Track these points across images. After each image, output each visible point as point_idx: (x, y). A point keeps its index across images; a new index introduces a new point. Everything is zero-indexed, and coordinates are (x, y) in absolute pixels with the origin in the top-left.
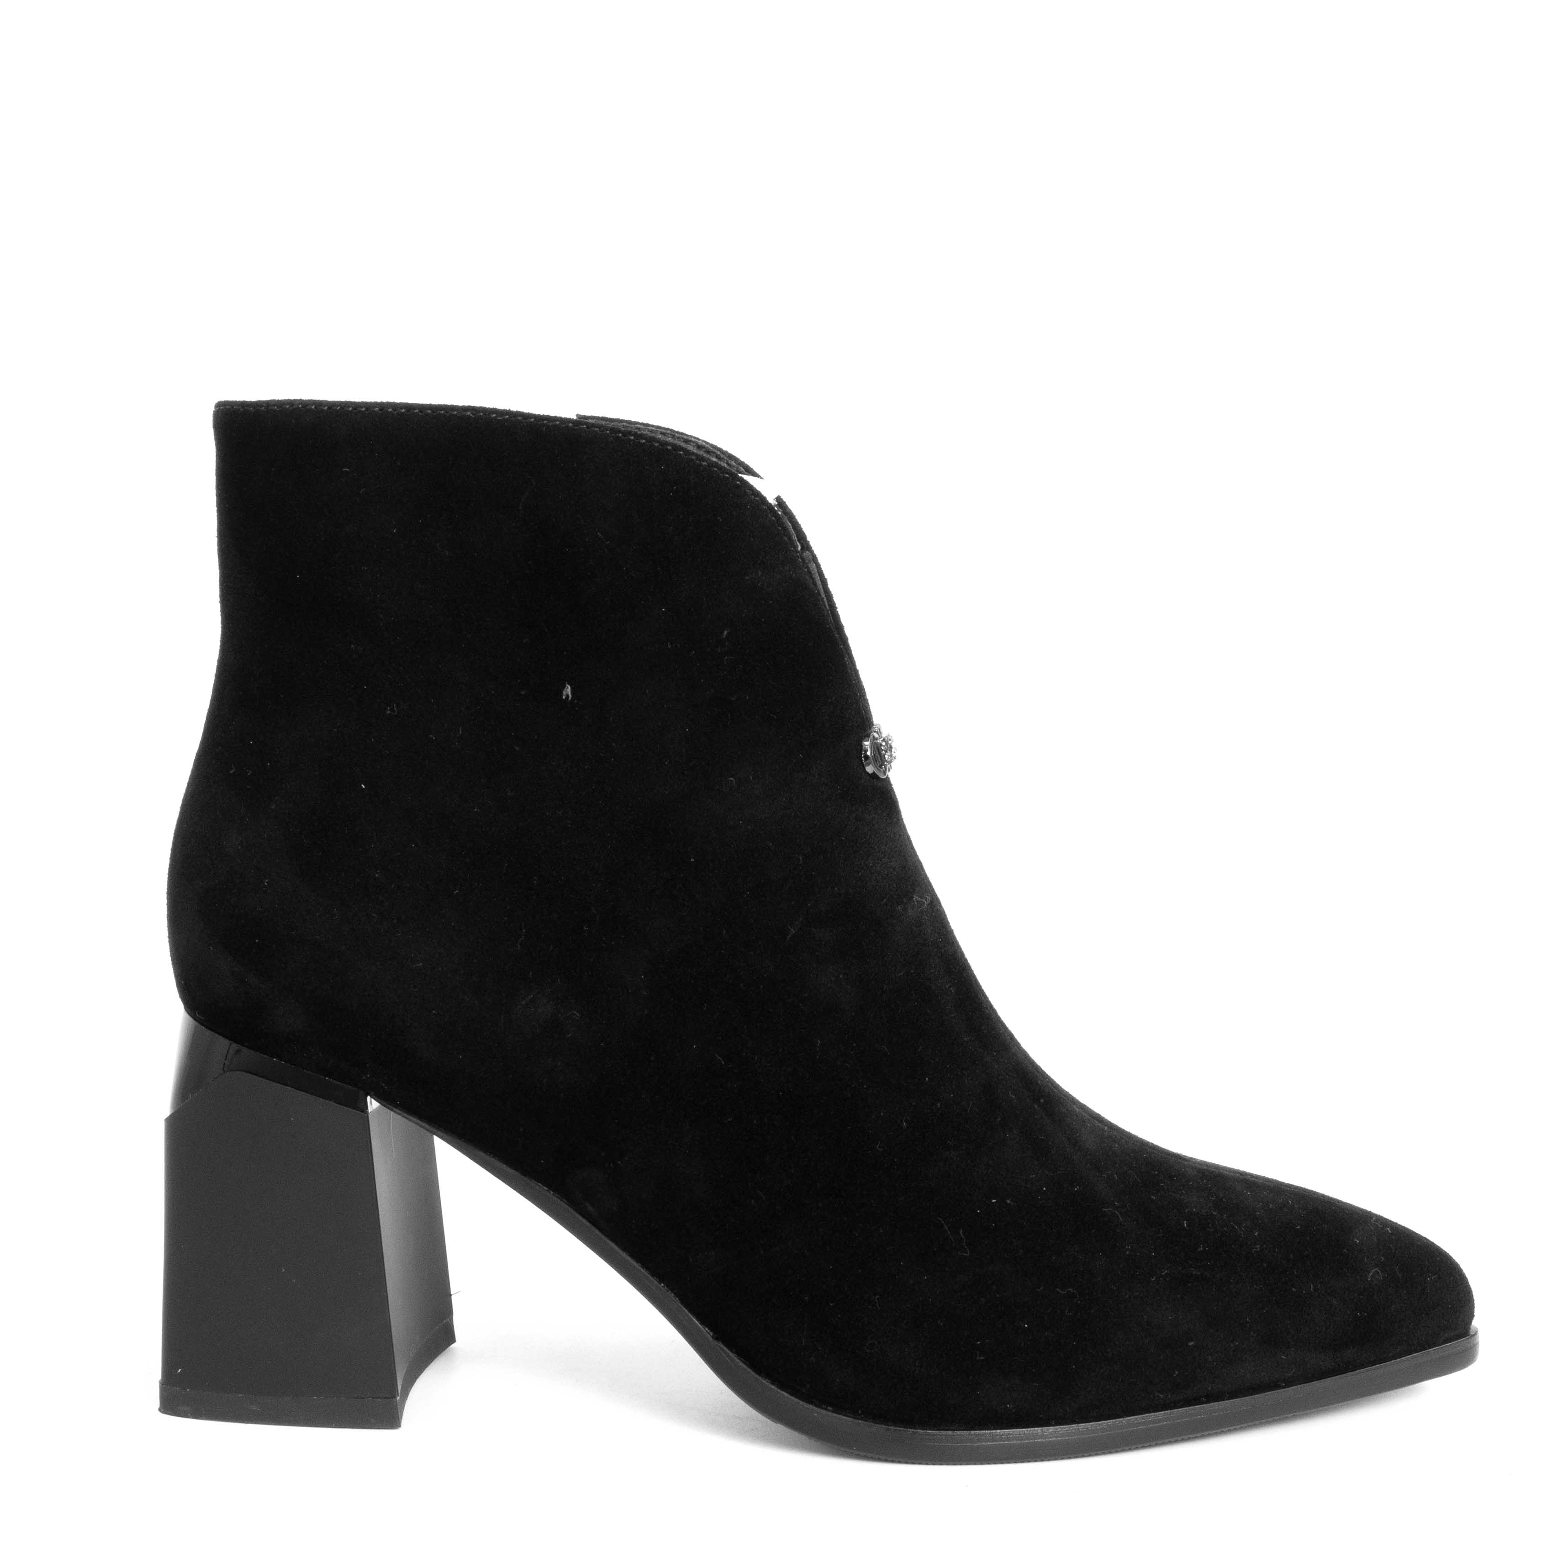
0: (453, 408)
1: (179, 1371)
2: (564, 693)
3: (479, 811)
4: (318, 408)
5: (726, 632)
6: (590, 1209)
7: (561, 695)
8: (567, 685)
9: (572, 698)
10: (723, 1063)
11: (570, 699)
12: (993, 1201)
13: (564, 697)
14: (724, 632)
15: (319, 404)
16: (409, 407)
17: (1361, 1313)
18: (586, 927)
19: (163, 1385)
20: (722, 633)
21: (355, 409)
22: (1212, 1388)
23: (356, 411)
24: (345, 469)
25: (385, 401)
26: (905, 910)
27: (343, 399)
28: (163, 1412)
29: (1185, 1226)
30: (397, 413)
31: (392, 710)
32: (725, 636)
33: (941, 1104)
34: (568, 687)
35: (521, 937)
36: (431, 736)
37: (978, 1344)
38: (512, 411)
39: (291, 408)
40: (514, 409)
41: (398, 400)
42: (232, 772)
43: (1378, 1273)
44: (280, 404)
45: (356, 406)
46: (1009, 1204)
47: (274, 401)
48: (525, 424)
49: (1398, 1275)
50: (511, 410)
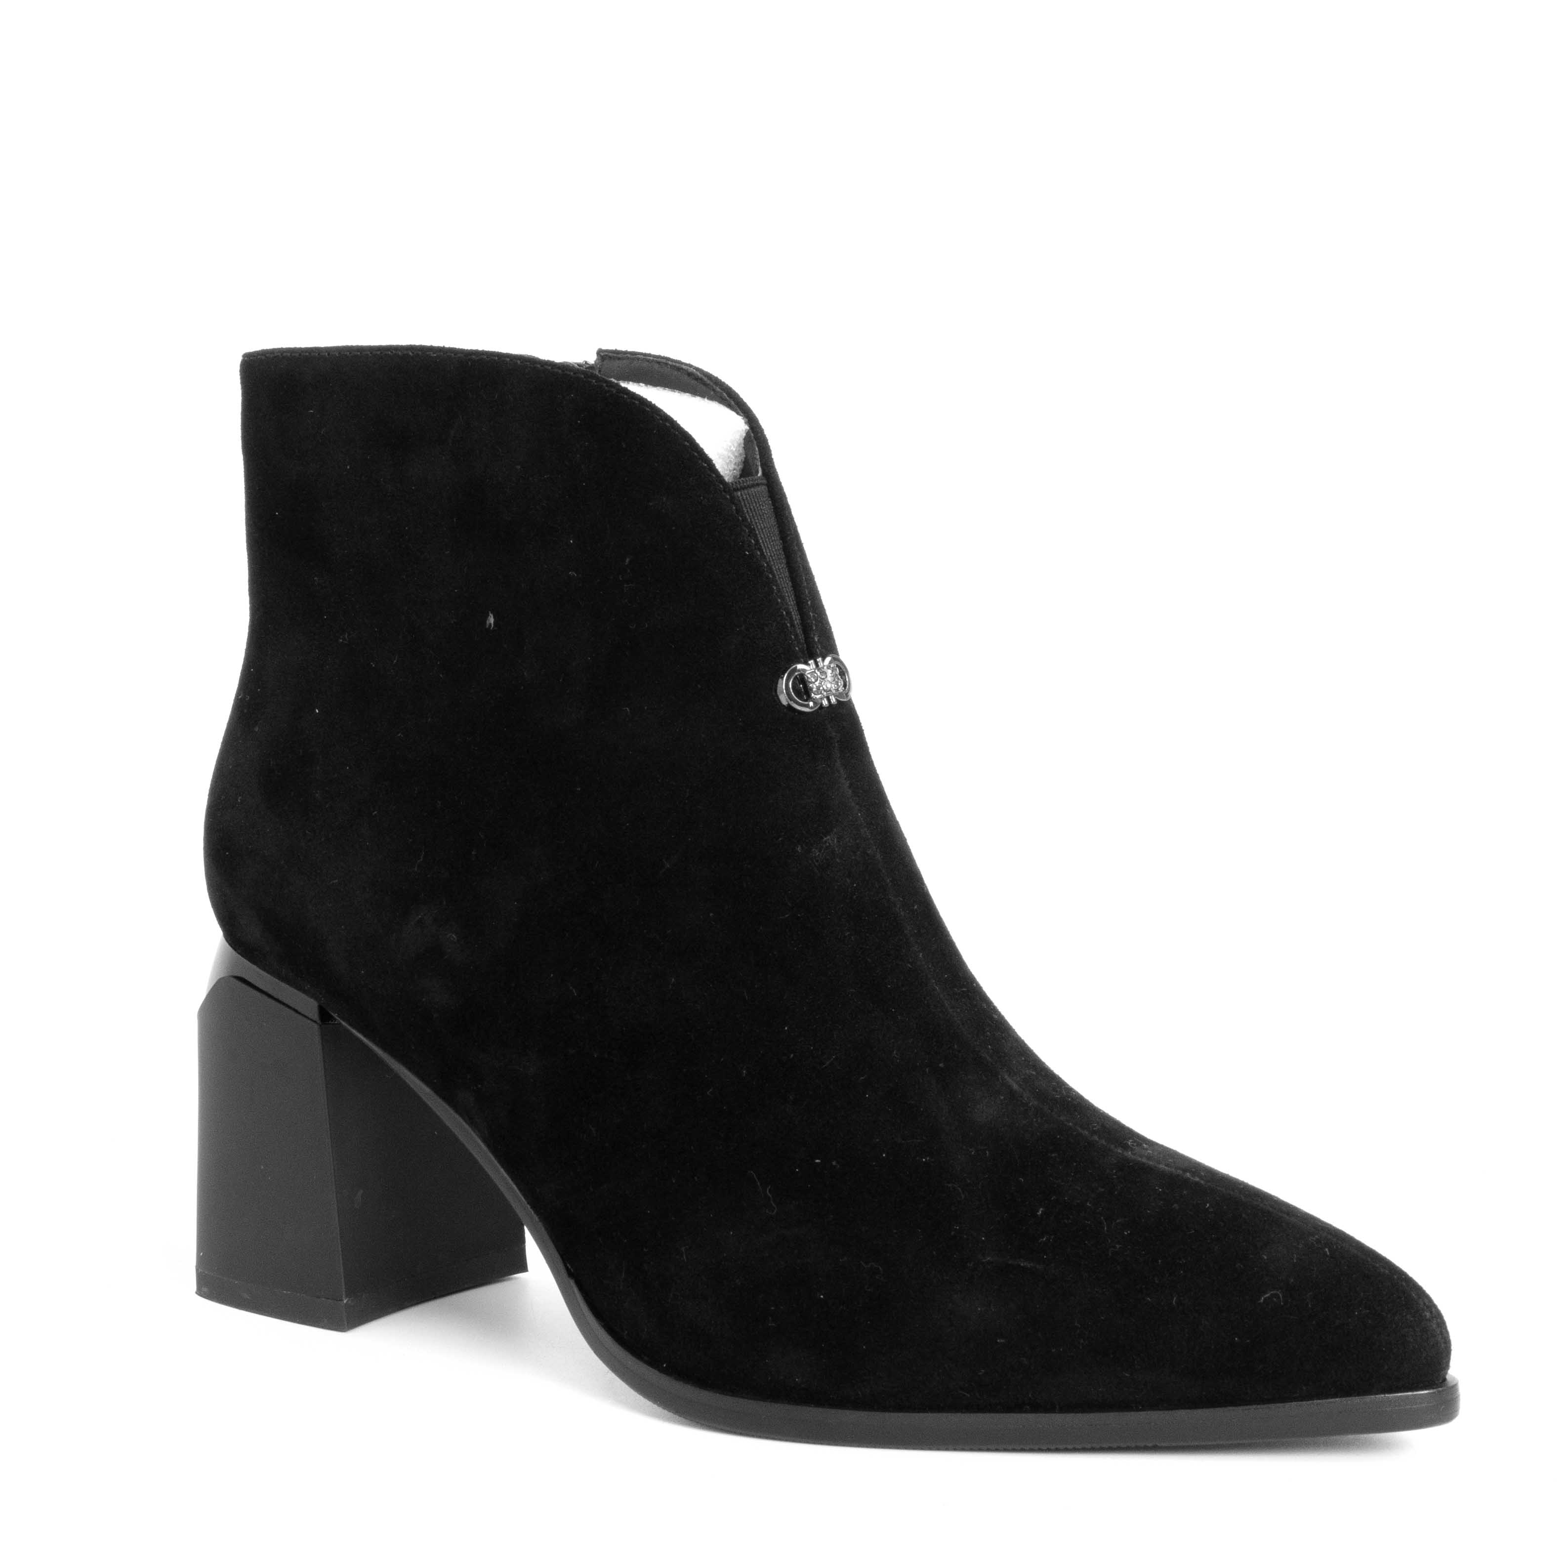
2: (488, 623)
3: (402, 736)
5: (628, 559)
7: (485, 623)
8: (491, 614)
9: (493, 626)
11: (492, 628)
12: (817, 1161)
13: (487, 626)
14: (626, 559)
17: (1241, 1338)
18: (475, 852)
20: (624, 560)
24: (311, 411)
31: (344, 639)
32: (627, 564)
34: (491, 616)
35: (420, 859)
36: (372, 664)
37: (771, 1310)
43: (1279, 1296)
46: (835, 1167)
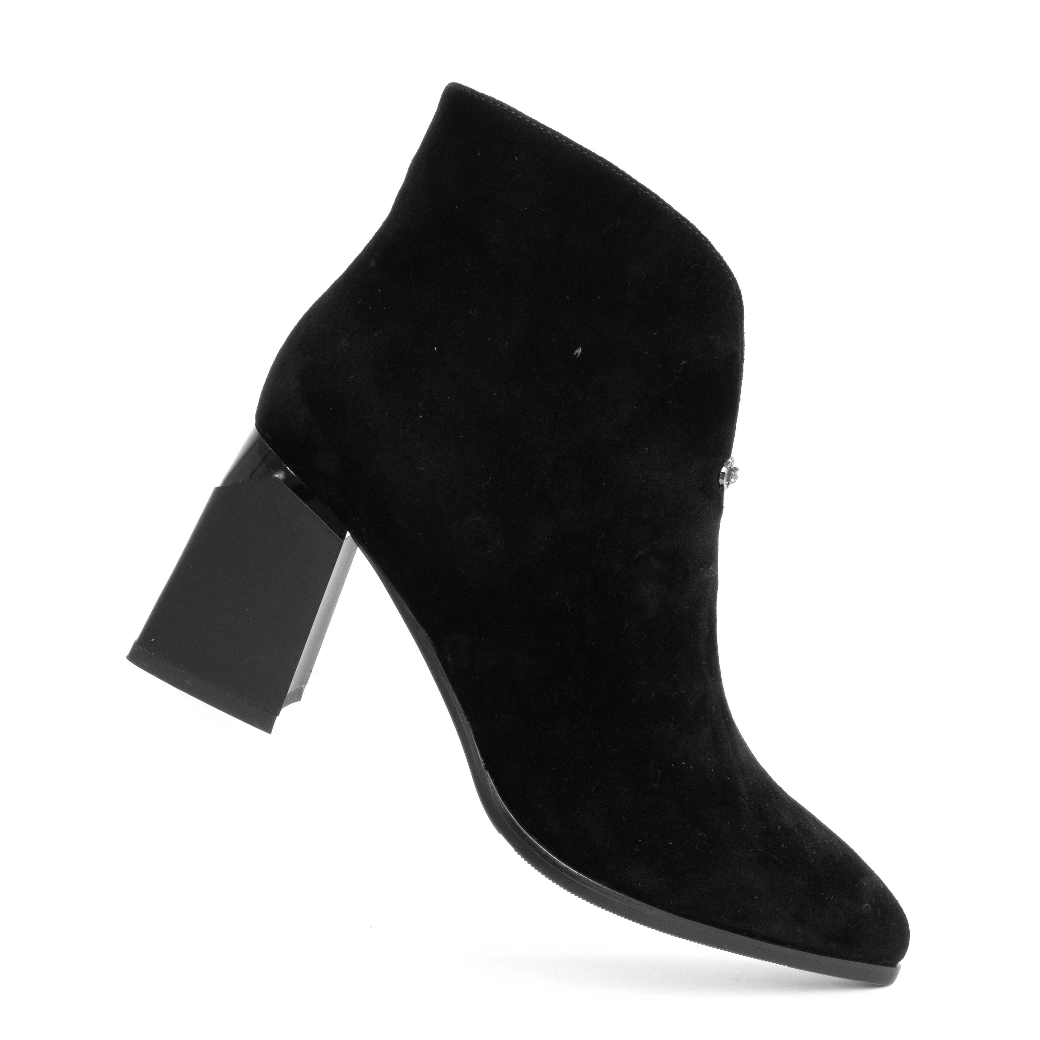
0: (594, 154)
1: (152, 640)
2: (576, 352)
3: (496, 396)
4: (517, 115)
5: (684, 362)
6: (449, 659)
7: (574, 352)
8: (580, 348)
9: (579, 356)
10: (569, 610)
11: (578, 356)
12: (683, 763)
13: (575, 354)
14: (682, 361)
15: (518, 113)
16: (569, 141)
17: (851, 925)
18: (527, 494)
19: (137, 643)
20: (681, 362)
21: (538, 127)
22: (753, 929)
23: (538, 128)
24: (516, 158)
25: (557, 130)
26: (704, 572)
27: (533, 118)
28: (130, 660)
29: (779, 829)
30: (561, 141)
31: (473, 312)
32: (682, 364)
33: (676, 694)
34: (580, 349)
35: (487, 481)
36: (489, 339)
37: (639, 841)
38: (626, 174)
39: (501, 107)
40: (628, 172)
41: (565, 134)
42: (359, 302)
43: (869, 907)
44: (495, 102)
45: (539, 125)
46: (691, 769)
47: (493, 98)
48: (630, 185)
49: (878, 913)
50: (626, 172)
